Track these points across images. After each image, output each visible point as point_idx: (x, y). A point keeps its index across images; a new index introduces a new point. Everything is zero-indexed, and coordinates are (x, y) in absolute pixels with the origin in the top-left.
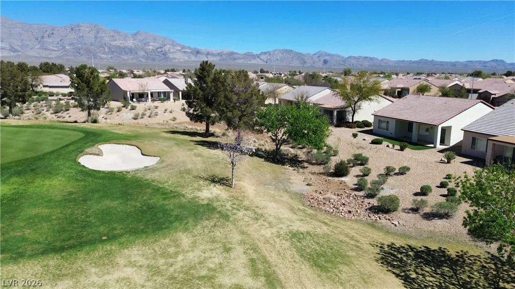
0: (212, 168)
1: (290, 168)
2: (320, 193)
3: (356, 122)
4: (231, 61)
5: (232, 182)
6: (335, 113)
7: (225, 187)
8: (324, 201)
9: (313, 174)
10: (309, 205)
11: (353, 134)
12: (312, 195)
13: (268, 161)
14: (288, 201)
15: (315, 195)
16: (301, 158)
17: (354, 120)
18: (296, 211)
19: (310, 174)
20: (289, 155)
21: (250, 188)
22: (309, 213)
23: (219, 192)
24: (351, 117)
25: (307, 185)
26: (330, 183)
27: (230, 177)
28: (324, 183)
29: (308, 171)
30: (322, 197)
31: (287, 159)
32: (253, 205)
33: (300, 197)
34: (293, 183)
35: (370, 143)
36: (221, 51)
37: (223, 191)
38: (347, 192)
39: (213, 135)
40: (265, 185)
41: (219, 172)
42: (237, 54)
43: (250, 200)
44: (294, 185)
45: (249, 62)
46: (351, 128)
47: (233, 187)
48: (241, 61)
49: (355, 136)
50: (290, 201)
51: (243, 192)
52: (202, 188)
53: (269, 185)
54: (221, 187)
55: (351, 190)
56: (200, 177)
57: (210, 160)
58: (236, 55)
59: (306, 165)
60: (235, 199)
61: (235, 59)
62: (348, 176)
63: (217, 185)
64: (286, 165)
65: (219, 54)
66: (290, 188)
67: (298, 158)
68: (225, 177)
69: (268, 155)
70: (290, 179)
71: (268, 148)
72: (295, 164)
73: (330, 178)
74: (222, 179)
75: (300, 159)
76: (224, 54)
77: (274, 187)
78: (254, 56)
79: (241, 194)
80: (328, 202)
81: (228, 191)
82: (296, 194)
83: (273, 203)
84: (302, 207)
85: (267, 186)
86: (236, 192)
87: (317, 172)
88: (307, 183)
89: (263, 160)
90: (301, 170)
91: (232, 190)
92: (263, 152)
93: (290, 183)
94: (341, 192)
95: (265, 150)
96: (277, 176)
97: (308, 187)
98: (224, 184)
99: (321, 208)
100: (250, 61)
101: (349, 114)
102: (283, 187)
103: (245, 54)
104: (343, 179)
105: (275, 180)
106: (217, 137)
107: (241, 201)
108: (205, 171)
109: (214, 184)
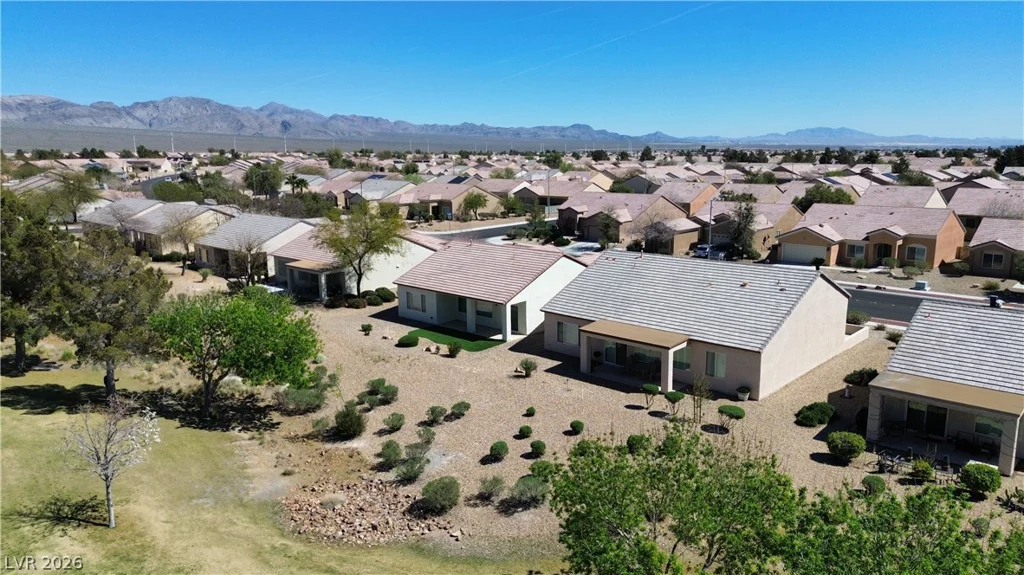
0: (50, 476)
1: (242, 434)
2: (313, 490)
3: (367, 293)
4: (57, 124)
5: (109, 511)
6: (323, 280)
7: (91, 529)
8: (323, 512)
9: (293, 439)
10: (293, 532)
11: (363, 327)
12: (296, 502)
13: (189, 425)
14: (248, 532)
15: (303, 497)
16: (263, 400)
17: (361, 291)
18: (267, 556)
19: (287, 443)
20: (237, 395)
21: (157, 519)
22: (295, 553)
23: (78, 549)
24: (355, 284)
25: (284, 474)
26: (329, 459)
27: (102, 497)
28: (319, 460)
29: (283, 434)
30: (319, 502)
31: (232, 408)
32: (169, 568)
33: (273, 511)
34: (254, 476)
35: (397, 346)
36: (28, 98)
37: (89, 542)
38: (365, 476)
39: (35, 362)
40: (191, 498)
41: (69, 487)
42: (72, 105)
43: (159, 555)
44: (256, 483)
45: (106, 125)
46: (357, 307)
47: (113, 525)
48: (85, 122)
49: (366, 329)
50: (252, 530)
51: (141, 535)
52: (32, 546)
53: (199, 497)
54: (81, 533)
55: (372, 469)
56: (21, 514)
57: (39, 452)
58: (69, 109)
59: (275, 417)
60: (121, 559)
61: (66, 117)
62: (364, 435)
63: (71, 531)
64: (233, 429)
65: (21, 104)
66: (247, 494)
67: (257, 400)
68: (87, 498)
69: (188, 406)
70: (245, 467)
71: (184, 386)
72: (250, 420)
73: (328, 446)
74: (81, 507)
75: (262, 405)
76: (36, 106)
77: (210, 502)
78: (118, 112)
79: (134, 541)
80: (330, 512)
81: (102, 539)
82: (263, 505)
83: (215, 548)
84: (279, 542)
85: (195, 501)
86: (123, 538)
87: (300, 434)
88: (283, 471)
89: (176, 423)
90: (267, 436)
91: (110, 534)
92: (173, 396)
93: (248, 478)
94: (353, 479)
95: (180, 391)
96: (216, 464)
97: (287, 479)
98: (87, 521)
99: (319, 532)
100: (109, 121)
101: (350, 277)
102: (231, 495)
103: (92, 106)
104: (354, 444)
105: (211, 478)
106: (49, 366)
107: (140, 561)
108: (31, 490)
109: (61, 527)
